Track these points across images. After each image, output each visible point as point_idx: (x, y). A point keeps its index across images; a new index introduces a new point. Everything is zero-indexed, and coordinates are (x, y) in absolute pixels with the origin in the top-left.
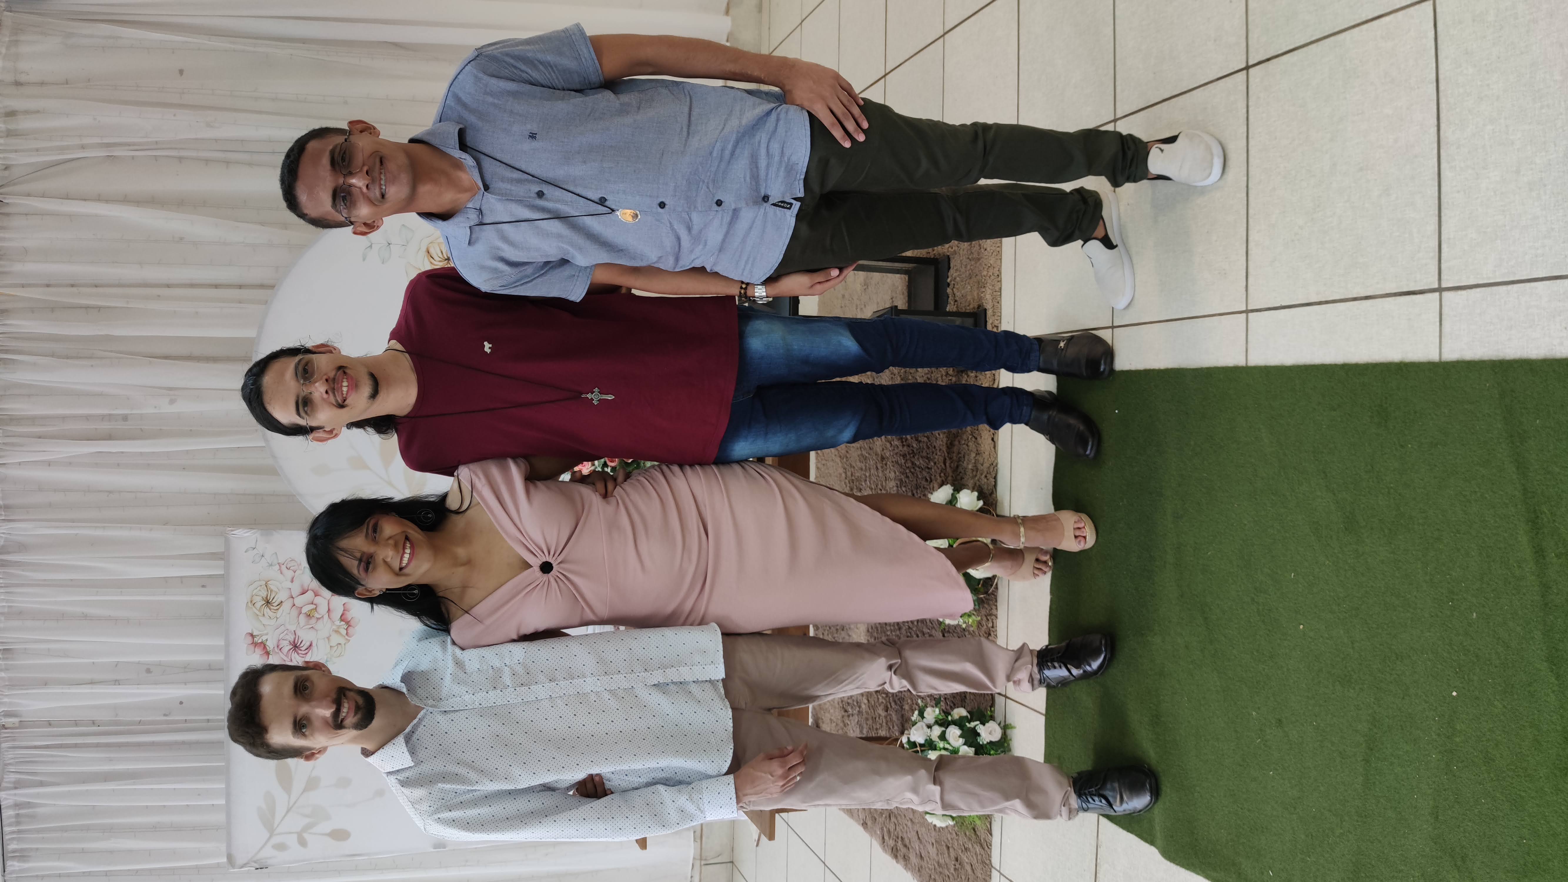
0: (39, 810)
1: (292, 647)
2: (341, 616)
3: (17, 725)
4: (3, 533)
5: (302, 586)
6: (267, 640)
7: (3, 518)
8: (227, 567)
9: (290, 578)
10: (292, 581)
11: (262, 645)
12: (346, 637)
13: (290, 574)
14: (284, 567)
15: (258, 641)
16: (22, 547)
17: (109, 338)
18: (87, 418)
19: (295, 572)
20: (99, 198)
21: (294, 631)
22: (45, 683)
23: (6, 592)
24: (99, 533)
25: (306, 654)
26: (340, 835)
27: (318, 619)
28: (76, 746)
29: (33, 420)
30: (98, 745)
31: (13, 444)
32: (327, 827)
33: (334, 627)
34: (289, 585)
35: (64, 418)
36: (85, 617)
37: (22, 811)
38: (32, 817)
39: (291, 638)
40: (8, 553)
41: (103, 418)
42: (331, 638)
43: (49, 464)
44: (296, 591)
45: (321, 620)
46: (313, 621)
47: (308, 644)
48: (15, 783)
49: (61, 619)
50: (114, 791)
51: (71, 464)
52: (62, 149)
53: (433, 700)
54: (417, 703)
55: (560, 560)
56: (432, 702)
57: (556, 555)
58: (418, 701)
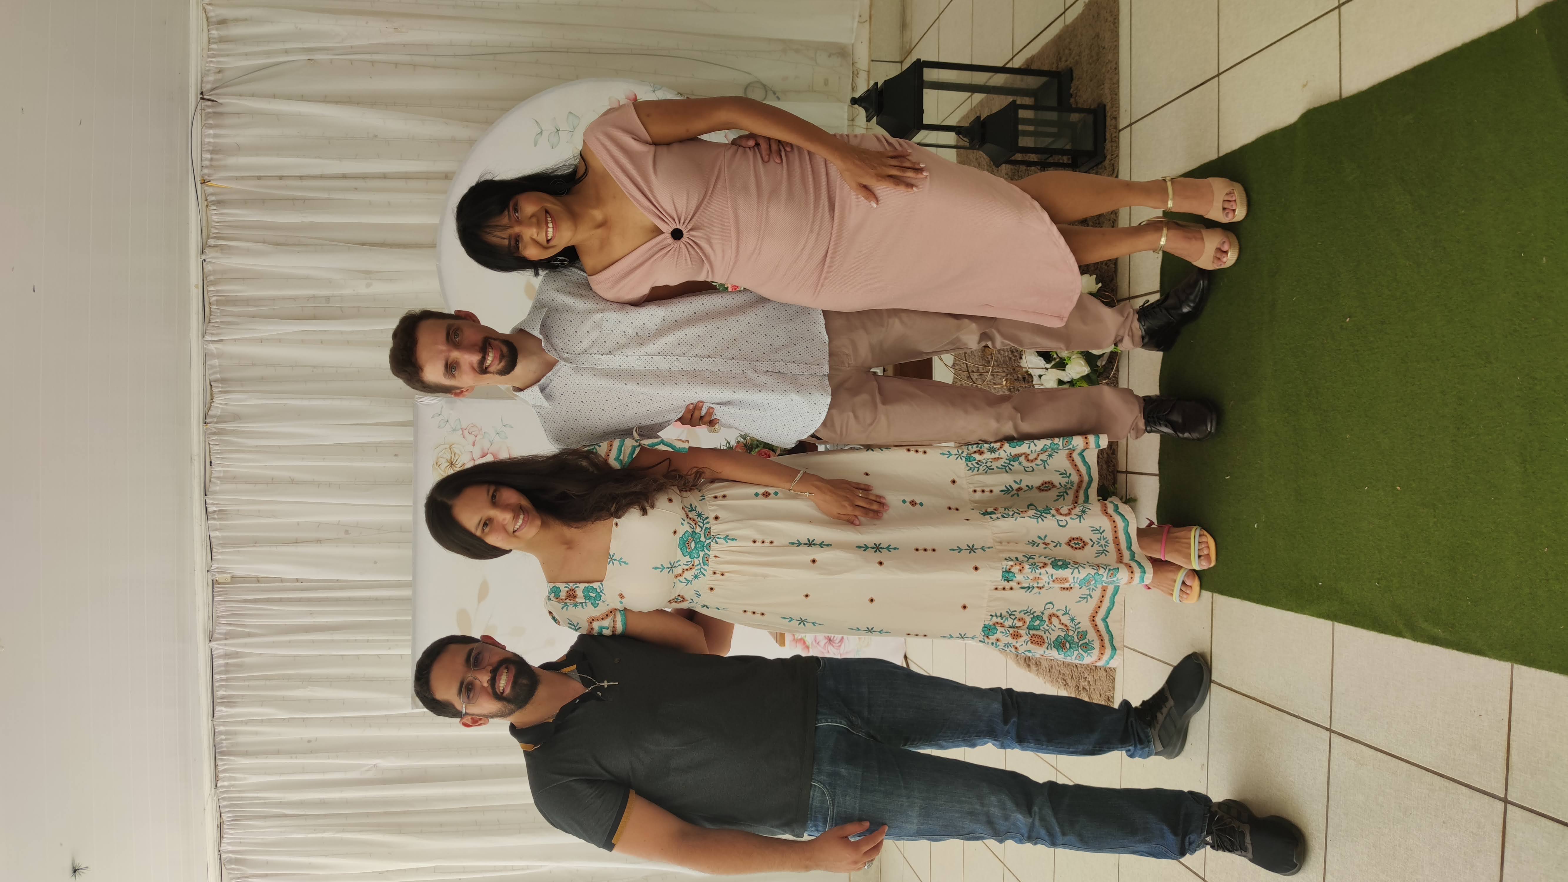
0: (246, 660)
3: (229, 580)
4: (220, 404)
7: (220, 390)
8: (416, 434)
9: (471, 442)
10: (473, 445)
13: (471, 438)
14: (466, 432)
16: (236, 417)
17: (313, 226)
18: (295, 298)
19: (476, 437)
20: (303, 98)
22: (255, 542)
23: (222, 458)
24: (305, 403)
28: (280, 601)
29: (247, 301)
30: (300, 600)
31: (229, 323)
34: (471, 448)
35: (274, 299)
36: (293, 482)
37: (230, 661)
38: (240, 667)
40: (225, 422)
41: (308, 298)
43: (261, 340)
44: (477, 453)
48: (225, 634)
49: (270, 483)
50: (313, 641)
51: (280, 341)
52: (268, 54)
53: (567, 353)
54: (553, 355)
55: (689, 227)
56: (567, 355)
57: (686, 223)
58: (554, 352)
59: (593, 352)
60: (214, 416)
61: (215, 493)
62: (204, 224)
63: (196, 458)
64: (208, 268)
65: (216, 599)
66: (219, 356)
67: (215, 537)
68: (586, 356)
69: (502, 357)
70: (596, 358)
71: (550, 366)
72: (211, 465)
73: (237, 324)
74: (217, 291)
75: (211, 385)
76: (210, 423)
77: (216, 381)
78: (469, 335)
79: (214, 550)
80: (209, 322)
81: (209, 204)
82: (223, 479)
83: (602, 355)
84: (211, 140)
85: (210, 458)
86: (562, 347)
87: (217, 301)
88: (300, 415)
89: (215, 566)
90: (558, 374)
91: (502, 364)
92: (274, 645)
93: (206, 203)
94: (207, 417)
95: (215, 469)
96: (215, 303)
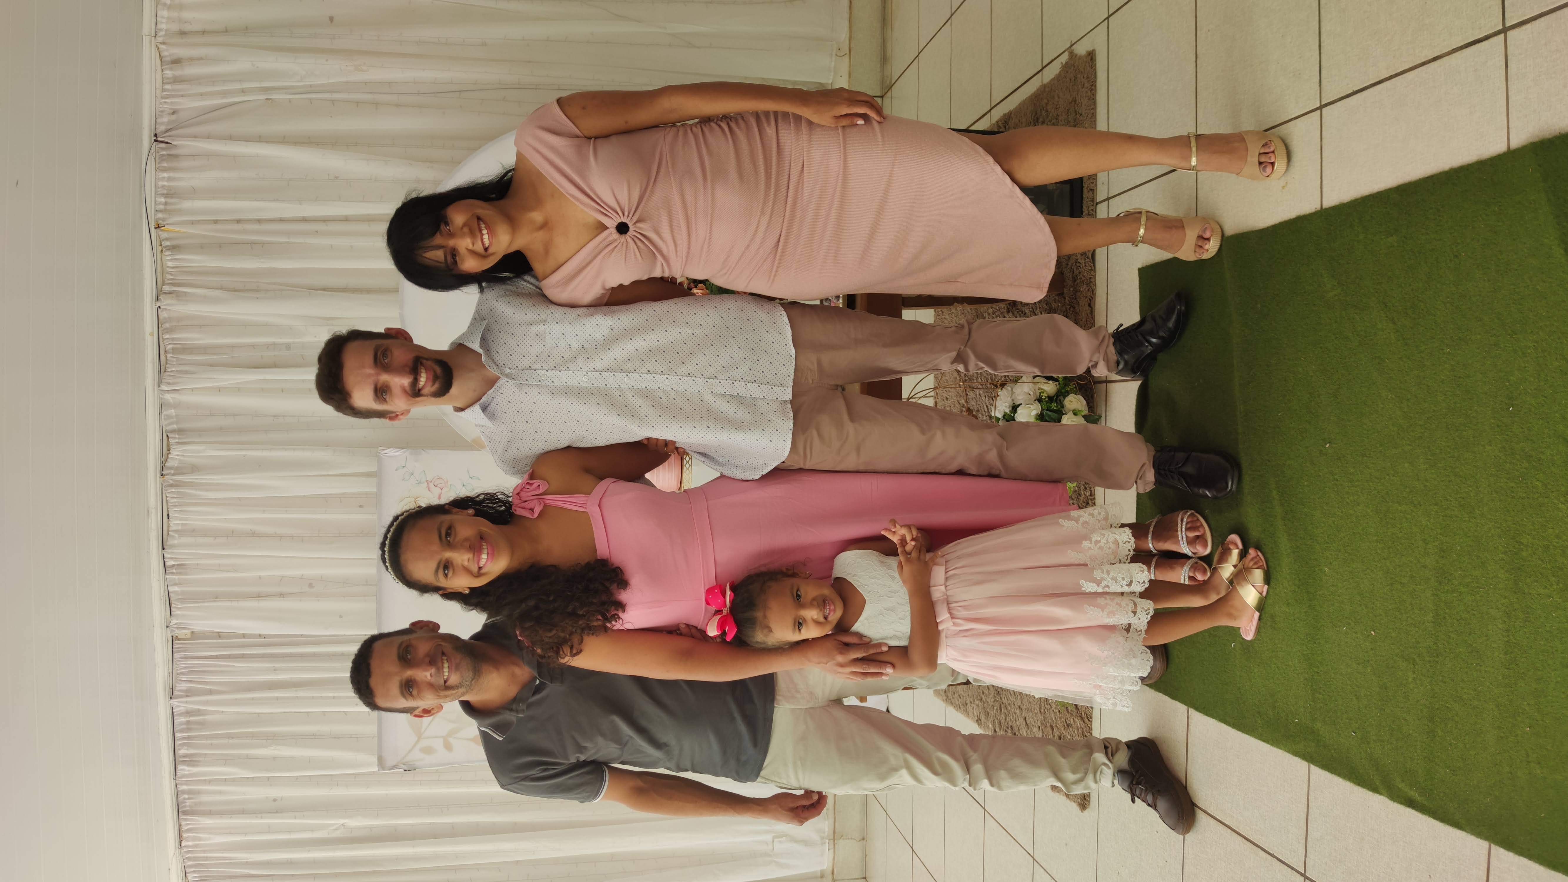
0: (208, 718)
3: (189, 636)
4: (178, 455)
7: (177, 441)
8: (380, 485)
13: (437, 491)
16: (194, 469)
17: (271, 272)
18: (254, 346)
19: (442, 490)
20: (260, 139)
22: (216, 597)
23: (181, 511)
24: (265, 454)
28: (243, 656)
29: (204, 350)
30: (263, 656)
31: (186, 372)
35: (233, 347)
36: (253, 534)
37: (191, 719)
38: (202, 725)
40: (183, 474)
41: (268, 346)
43: (219, 389)
48: (186, 691)
49: (231, 536)
50: (277, 698)
51: (239, 389)
52: (224, 94)
53: (510, 369)
54: (494, 371)
55: (635, 219)
56: (509, 371)
57: (631, 215)
58: (495, 368)
59: (537, 368)
60: (171, 468)
61: (172, 546)
62: (159, 270)
63: (153, 511)
64: (163, 315)
65: (176, 655)
66: (176, 406)
67: (174, 592)
68: (530, 372)
69: (436, 378)
70: (541, 374)
71: (492, 382)
72: (168, 518)
73: (194, 373)
74: (173, 339)
75: (168, 436)
76: (167, 475)
77: (173, 431)
78: (400, 355)
79: (173, 605)
80: (165, 371)
81: (164, 250)
82: (181, 533)
83: (547, 371)
84: (165, 183)
85: (168, 511)
86: (504, 362)
87: (173, 349)
88: (261, 466)
89: (174, 622)
90: (500, 392)
91: (436, 385)
92: (236, 702)
93: (160, 248)
94: (164, 469)
95: (173, 522)
96: (171, 351)
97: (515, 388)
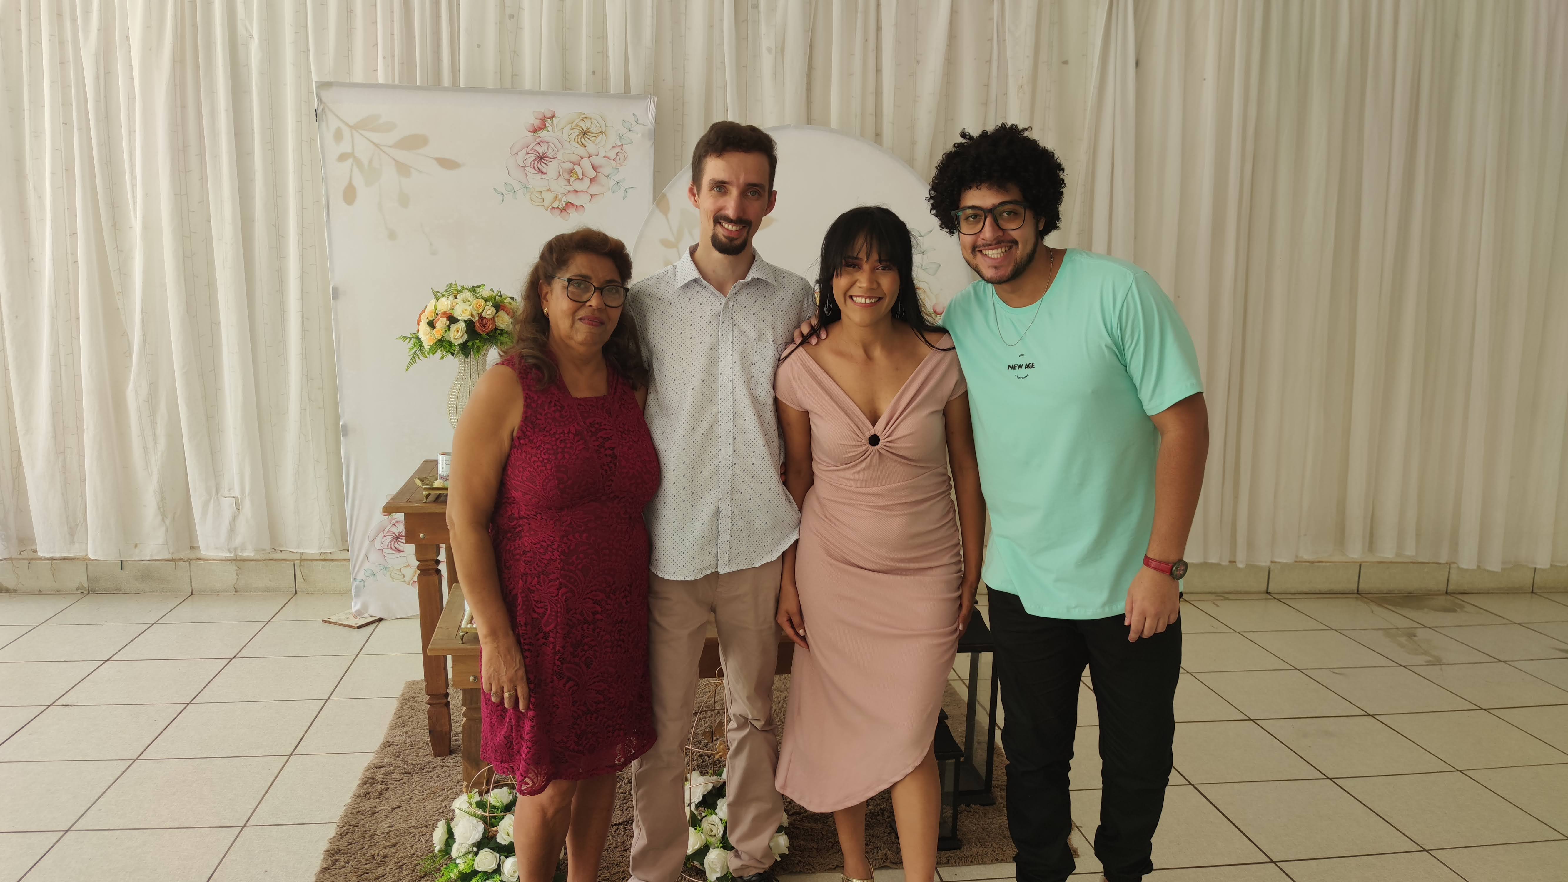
1: (541, 155)
2: (570, 203)
5: (601, 166)
6: (548, 131)
8: (616, 96)
9: (608, 155)
10: (605, 157)
11: (543, 127)
12: (551, 207)
13: (612, 155)
14: (618, 149)
15: (547, 122)
19: (613, 160)
21: (556, 158)
25: (534, 168)
26: (350, 195)
27: (568, 181)
32: (359, 181)
33: (560, 196)
34: (602, 154)
39: (550, 154)
42: (549, 192)
44: (596, 161)
45: (568, 184)
46: (567, 176)
47: (544, 170)
53: (733, 306)
54: (731, 290)
55: (883, 452)
56: (731, 305)
57: (886, 448)
58: (734, 292)
59: (735, 332)
68: (731, 325)
69: (731, 239)
70: (728, 336)
71: (721, 288)
78: (754, 206)
83: (732, 342)
86: (739, 300)
90: (711, 297)
91: (724, 239)
97: (715, 311)
